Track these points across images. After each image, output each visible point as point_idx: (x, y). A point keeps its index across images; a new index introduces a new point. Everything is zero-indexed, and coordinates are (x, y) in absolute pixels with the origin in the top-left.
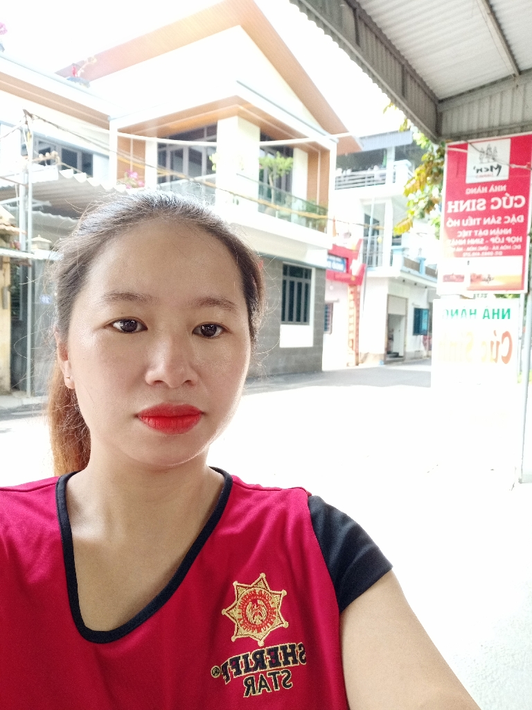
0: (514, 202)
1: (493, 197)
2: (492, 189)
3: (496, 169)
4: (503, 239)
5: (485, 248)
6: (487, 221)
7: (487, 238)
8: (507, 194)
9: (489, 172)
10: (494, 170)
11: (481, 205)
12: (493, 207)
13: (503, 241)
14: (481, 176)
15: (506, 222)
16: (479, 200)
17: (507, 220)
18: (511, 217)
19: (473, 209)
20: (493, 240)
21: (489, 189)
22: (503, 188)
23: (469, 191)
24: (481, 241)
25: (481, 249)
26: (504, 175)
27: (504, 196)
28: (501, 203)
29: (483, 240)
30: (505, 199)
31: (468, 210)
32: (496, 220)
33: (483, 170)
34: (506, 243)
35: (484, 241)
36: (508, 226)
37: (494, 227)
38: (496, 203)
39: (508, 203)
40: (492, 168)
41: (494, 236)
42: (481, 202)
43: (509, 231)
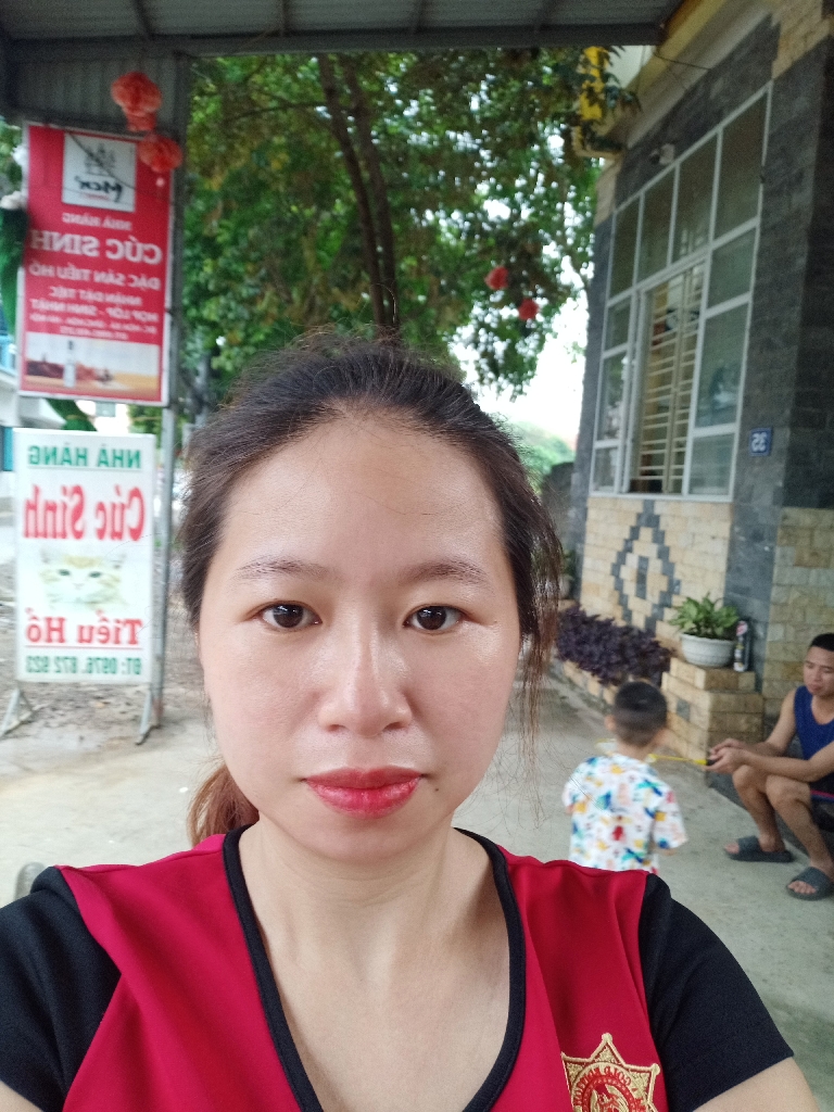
0: (145, 253)
1: (110, 237)
2: (109, 224)
3: (114, 189)
4: (127, 312)
5: (99, 324)
6: (100, 277)
7: (101, 306)
8: (133, 238)
9: (102, 193)
10: (110, 190)
11: (90, 247)
12: (110, 255)
13: (126, 315)
14: (91, 196)
15: (132, 285)
16: (87, 238)
17: (132, 281)
18: (140, 277)
19: (77, 252)
20: (112, 312)
21: (102, 220)
22: (125, 226)
23: (70, 218)
24: (90, 310)
25: (92, 323)
26: (128, 202)
27: (129, 240)
28: (122, 251)
29: (94, 308)
30: (128, 244)
31: (68, 251)
32: (116, 277)
33: (94, 186)
34: (134, 321)
35: (97, 312)
36: (135, 292)
37: (111, 289)
38: (114, 249)
39: (134, 253)
40: (107, 187)
41: (113, 305)
42: (90, 242)
43: (136, 301)
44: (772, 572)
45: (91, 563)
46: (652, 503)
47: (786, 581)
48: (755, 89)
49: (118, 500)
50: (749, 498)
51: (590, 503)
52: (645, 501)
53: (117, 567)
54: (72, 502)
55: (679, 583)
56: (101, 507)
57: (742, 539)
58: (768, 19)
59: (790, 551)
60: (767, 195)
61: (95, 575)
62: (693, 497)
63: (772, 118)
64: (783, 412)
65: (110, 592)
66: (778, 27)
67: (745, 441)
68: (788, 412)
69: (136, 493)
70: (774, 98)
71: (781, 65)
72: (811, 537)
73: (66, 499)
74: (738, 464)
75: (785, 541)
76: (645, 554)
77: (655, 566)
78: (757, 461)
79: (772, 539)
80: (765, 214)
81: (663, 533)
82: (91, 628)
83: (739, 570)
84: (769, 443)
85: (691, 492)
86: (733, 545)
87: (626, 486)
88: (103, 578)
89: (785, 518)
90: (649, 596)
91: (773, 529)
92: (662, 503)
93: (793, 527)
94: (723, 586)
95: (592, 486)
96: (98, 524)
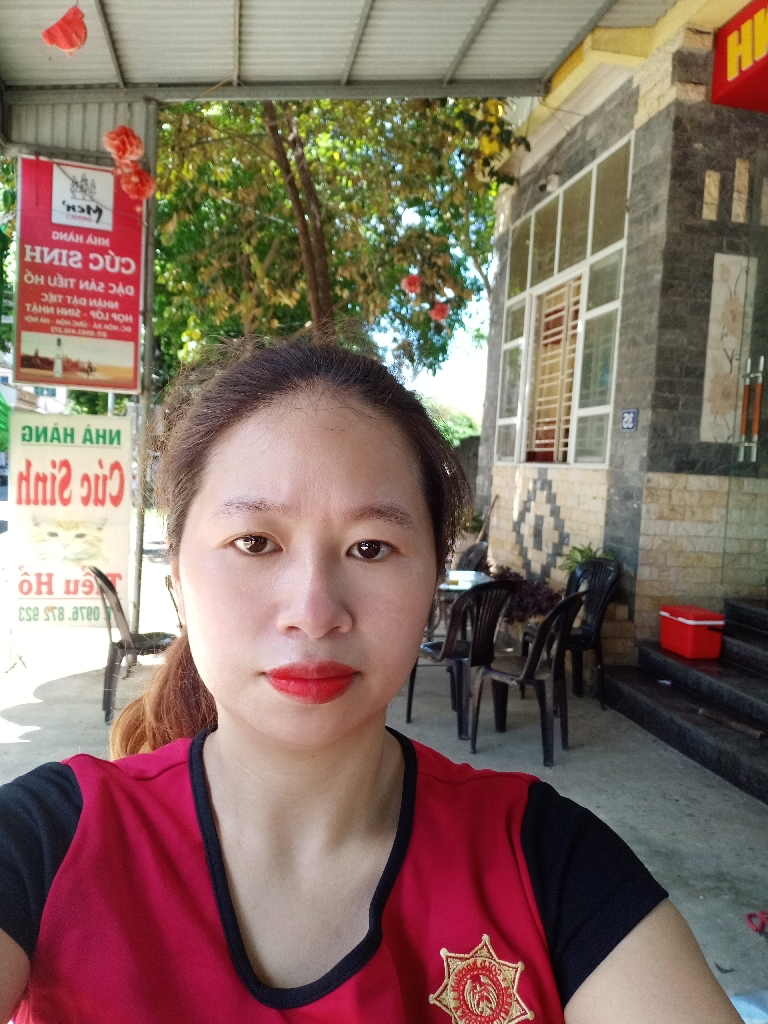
0: (122, 265)
1: (92, 252)
2: (90, 240)
3: (95, 212)
4: (107, 314)
5: (82, 324)
6: (84, 285)
7: (86, 310)
8: (111, 252)
9: (85, 214)
10: (92, 212)
11: (75, 260)
12: (92, 266)
13: (107, 318)
14: (74, 218)
15: (111, 292)
16: (72, 253)
17: (112, 288)
18: (117, 286)
19: (64, 263)
20: (94, 314)
21: (85, 238)
22: (106, 242)
23: (57, 236)
24: (77, 313)
25: (77, 324)
26: (107, 223)
27: (108, 254)
28: (103, 263)
29: (79, 311)
30: (108, 258)
31: (56, 263)
32: (97, 285)
33: (77, 209)
34: (112, 321)
35: (81, 315)
36: (115, 298)
37: (94, 295)
38: (96, 262)
39: (112, 265)
40: (88, 208)
41: (95, 309)
42: (75, 255)
43: (115, 305)
44: (639, 524)
45: (77, 525)
46: (546, 470)
47: (651, 532)
48: (621, 135)
49: (100, 472)
50: (621, 466)
51: (494, 471)
52: (540, 469)
53: (100, 529)
54: (60, 474)
55: (568, 536)
56: (86, 478)
57: (617, 498)
58: (630, 81)
59: (654, 508)
60: (631, 222)
61: (80, 536)
62: (578, 465)
63: (635, 160)
64: (645, 397)
65: (93, 550)
66: (638, 88)
67: (618, 420)
68: (649, 397)
69: (116, 466)
70: (636, 144)
71: (641, 118)
72: (670, 496)
73: (55, 472)
74: (612, 438)
75: (649, 500)
76: (539, 513)
77: (549, 522)
78: (627, 435)
79: (640, 498)
80: (630, 238)
81: (555, 496)
82: (77, 582)
83: (614, 523)
84: (635, 421)
85: (576, 461)
86: (609, 504)
87: (523, 456)
88: (87, 538)
89: (649, 481)
90: (544, 547)
91: (641, 491)
92: (553, 471)
93: (656, 489)
94: (602, 536)
95: (495, 456)
96: (84, 492)
